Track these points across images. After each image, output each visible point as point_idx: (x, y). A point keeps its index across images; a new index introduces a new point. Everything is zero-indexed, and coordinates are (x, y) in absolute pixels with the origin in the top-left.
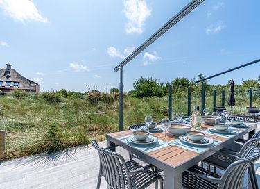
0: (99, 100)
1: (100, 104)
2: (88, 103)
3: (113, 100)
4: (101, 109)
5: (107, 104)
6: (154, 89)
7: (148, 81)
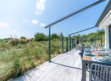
0: (18, 42)
1: (19, 45)
2: (11, 45)
3: (26, 43)
4: (20, 47)
5: (23, 45)
6: (44, 38)
7: (41, 34)
